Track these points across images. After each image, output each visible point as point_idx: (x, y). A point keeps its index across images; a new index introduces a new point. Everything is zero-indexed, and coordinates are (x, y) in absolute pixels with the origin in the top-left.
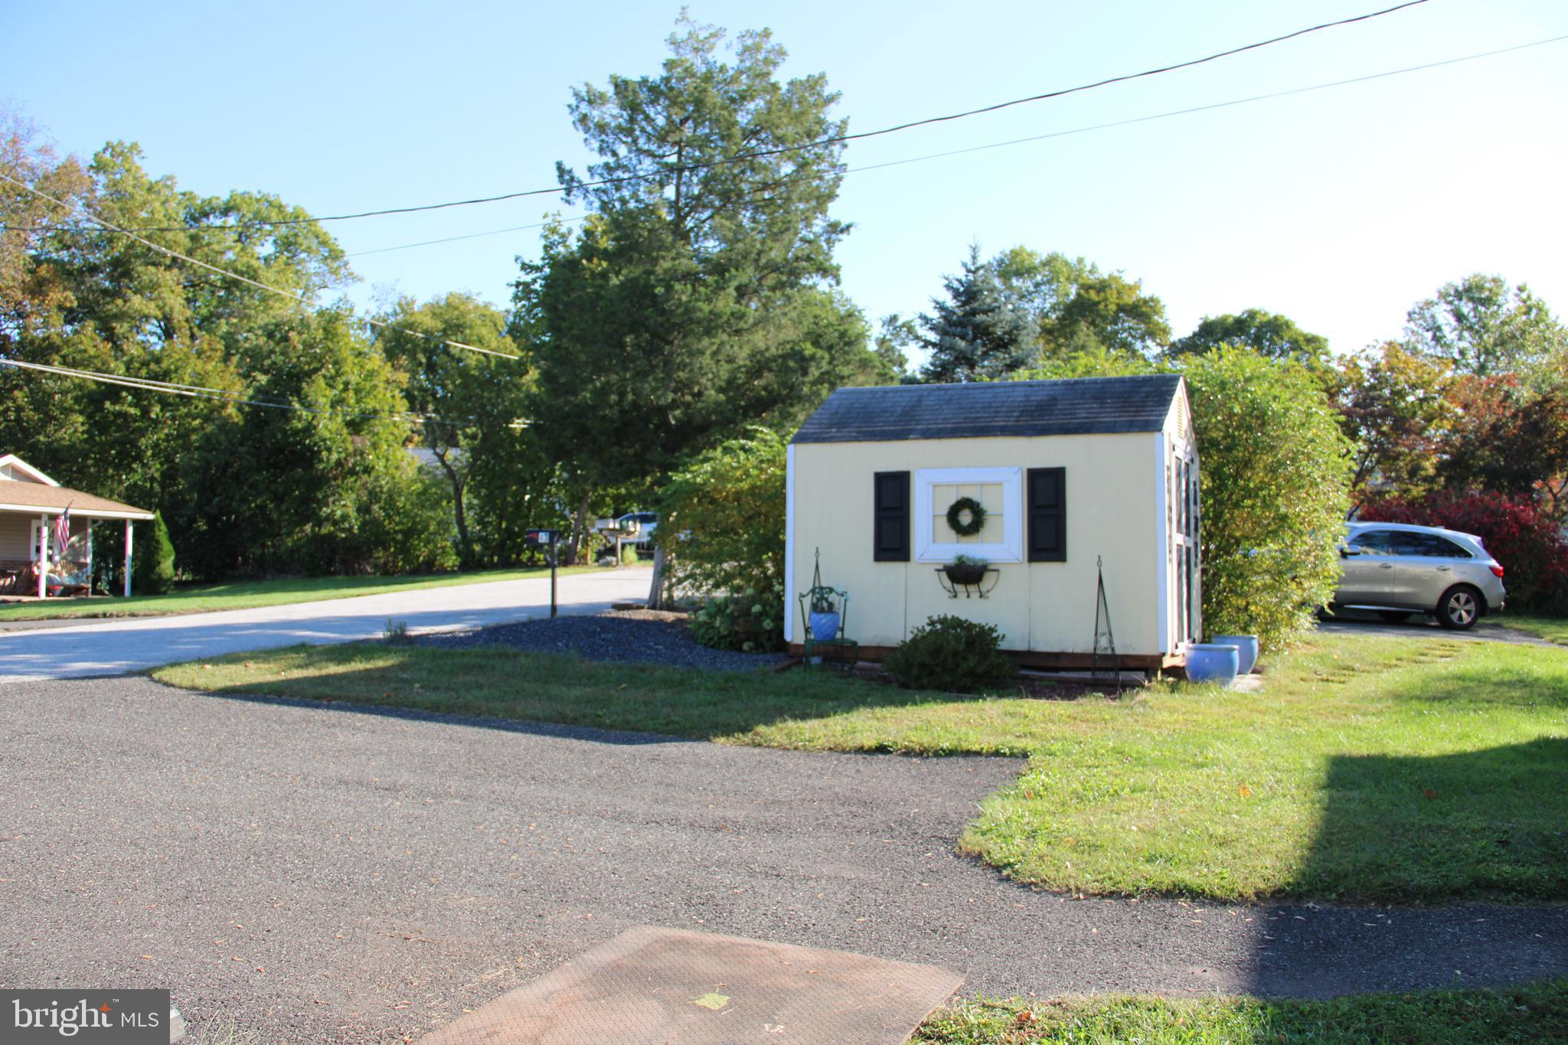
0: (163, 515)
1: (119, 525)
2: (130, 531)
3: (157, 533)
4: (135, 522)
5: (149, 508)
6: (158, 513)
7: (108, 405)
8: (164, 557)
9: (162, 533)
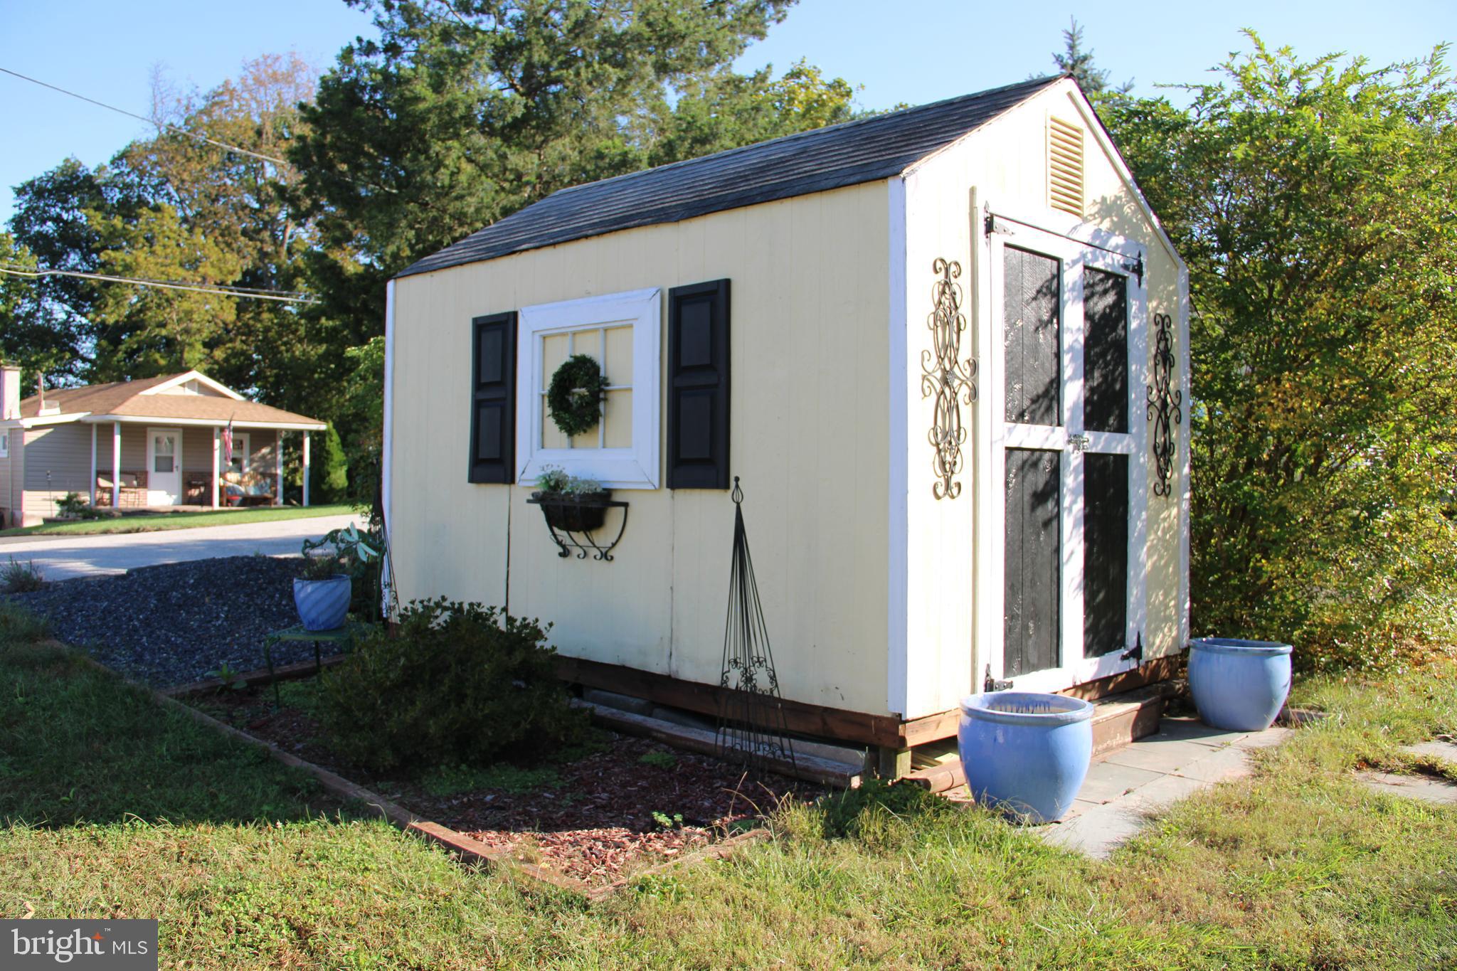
0: (335, 426)
1: (299, 434)
2: (307, 441)
3: (328, 443)
4: (311, 432)
5: (323, 419)
6: (331, 424)
7: (323, 320)
8: (333, 467)
9: (334, 444)
